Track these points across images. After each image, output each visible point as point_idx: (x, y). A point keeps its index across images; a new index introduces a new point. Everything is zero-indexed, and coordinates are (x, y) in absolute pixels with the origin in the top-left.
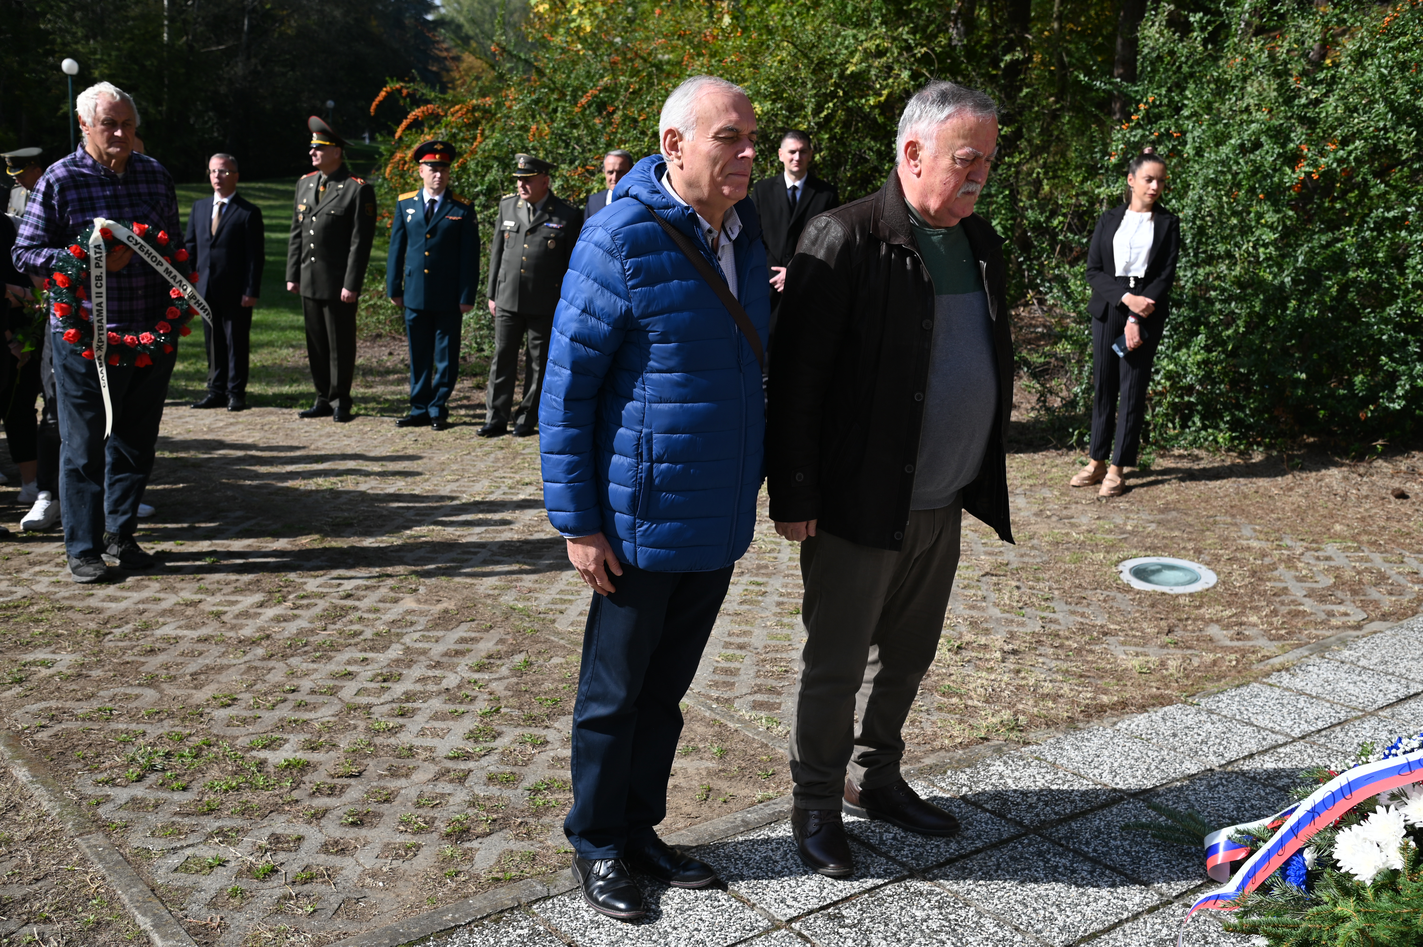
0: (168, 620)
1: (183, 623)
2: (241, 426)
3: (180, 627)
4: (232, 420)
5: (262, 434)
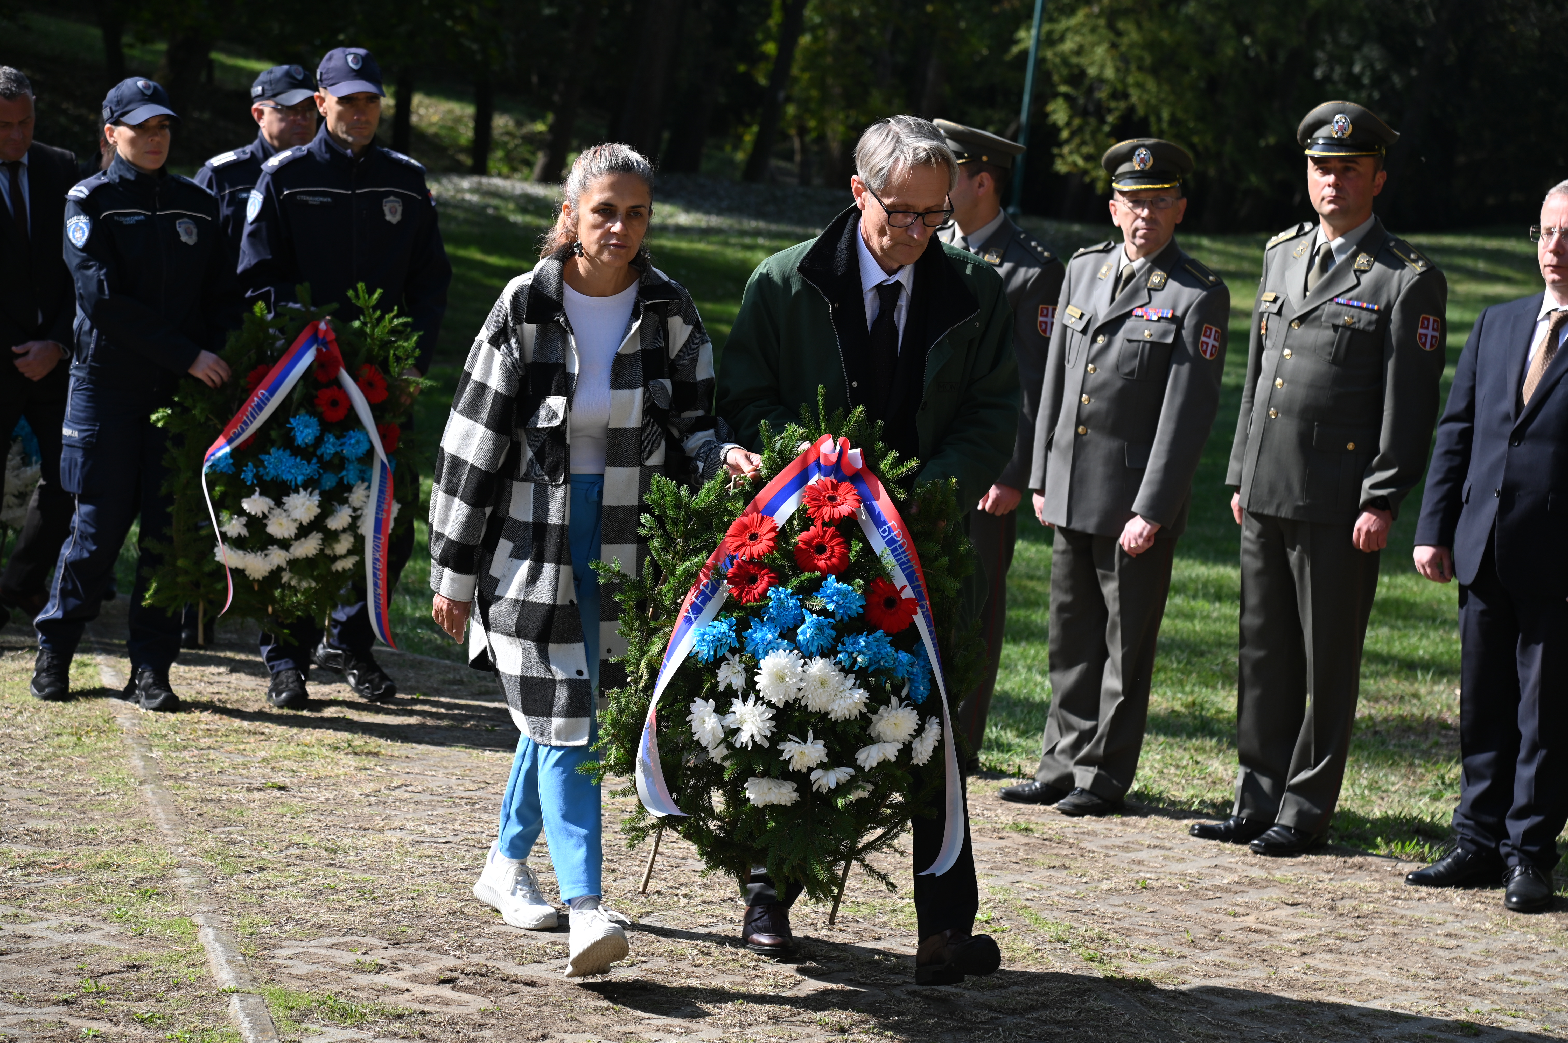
2: (1274, 893)
4: (1256, 873)
5: (1329, 922)
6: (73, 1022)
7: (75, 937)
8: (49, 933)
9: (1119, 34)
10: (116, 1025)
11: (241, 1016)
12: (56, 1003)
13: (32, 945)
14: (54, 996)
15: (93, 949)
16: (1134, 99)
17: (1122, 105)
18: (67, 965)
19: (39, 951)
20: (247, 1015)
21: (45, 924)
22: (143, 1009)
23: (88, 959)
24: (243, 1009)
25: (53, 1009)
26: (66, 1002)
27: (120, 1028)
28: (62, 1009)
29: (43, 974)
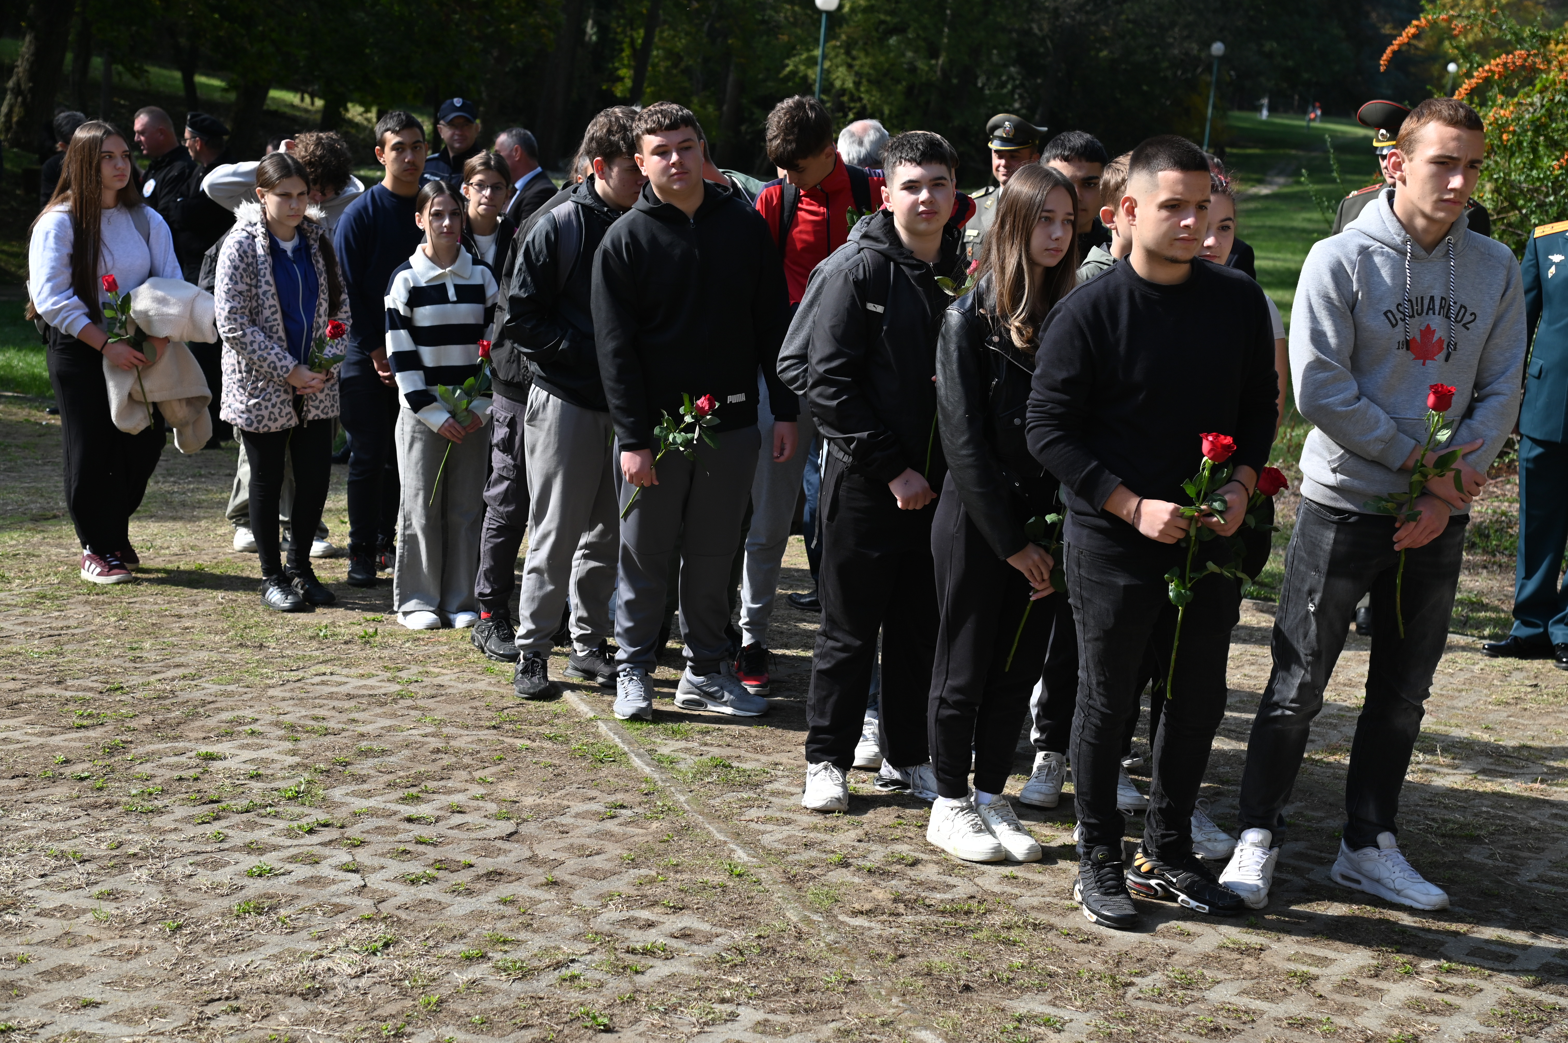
0: (1221, 976)
1: (1247, 984)
3: (1244, 992)
6: (506, 740)
7: (469, 686)
8: (452, 683)
9: (854, 59)
10: (534, 741)
11: (611, 734)
12: (488, 728)
13: (449, 691)
14: (482, 723)
15: (486, 693)
16: (865, 101)
17: (858, 105)
18: (476, 703)
19: (454, 695)
20: (615, 734)
21: (447, 678)
22: (546, 730)
23: (488, 699)
24: (610, 730)
25: (486, 732)
26: (494, 727)
27: (537, 743)
28: (495, 732)
29: (466, 708)
